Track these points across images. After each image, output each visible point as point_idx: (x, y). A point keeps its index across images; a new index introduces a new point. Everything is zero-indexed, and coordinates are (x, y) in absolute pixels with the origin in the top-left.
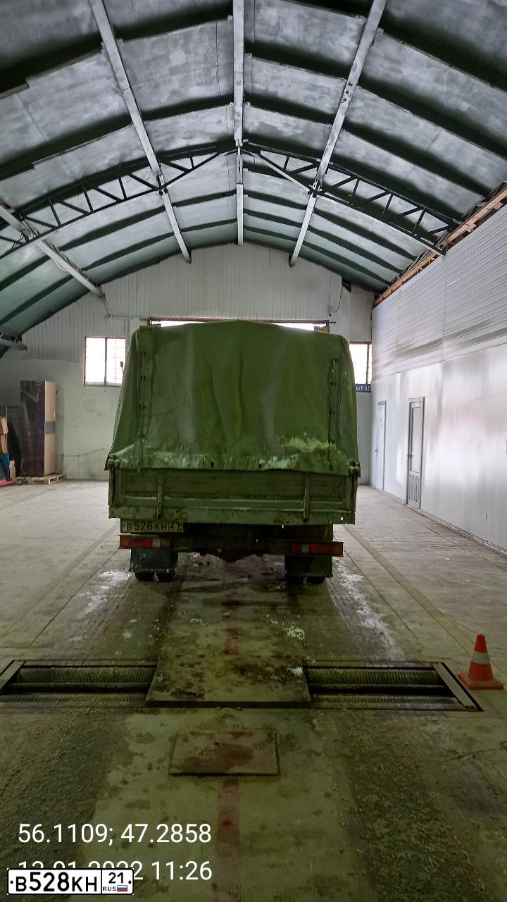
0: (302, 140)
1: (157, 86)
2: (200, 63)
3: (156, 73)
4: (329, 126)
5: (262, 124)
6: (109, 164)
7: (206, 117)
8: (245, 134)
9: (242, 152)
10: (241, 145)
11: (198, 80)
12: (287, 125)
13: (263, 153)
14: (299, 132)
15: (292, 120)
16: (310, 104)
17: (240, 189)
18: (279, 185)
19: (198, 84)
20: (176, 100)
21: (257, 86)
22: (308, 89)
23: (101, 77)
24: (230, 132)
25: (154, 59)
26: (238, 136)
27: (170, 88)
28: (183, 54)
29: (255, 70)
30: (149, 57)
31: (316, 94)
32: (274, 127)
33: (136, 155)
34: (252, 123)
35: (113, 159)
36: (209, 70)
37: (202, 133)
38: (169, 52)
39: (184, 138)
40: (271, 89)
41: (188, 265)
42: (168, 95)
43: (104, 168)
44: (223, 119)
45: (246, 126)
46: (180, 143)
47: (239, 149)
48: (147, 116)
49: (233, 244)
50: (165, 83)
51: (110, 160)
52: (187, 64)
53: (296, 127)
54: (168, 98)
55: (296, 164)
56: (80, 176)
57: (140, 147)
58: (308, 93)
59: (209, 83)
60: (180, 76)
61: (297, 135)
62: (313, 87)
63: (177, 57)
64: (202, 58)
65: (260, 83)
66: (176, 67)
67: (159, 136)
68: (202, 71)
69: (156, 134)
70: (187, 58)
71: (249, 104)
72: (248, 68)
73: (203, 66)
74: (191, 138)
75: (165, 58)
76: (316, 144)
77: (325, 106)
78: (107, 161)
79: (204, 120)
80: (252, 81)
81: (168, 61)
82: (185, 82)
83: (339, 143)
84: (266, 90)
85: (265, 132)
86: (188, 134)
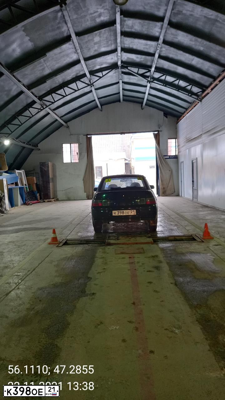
0: (144, 62)
1: (89, 49)
2: (105, 40)
3: (89, 45)
4: (153, 57)
5: (128, 58)
6: (72, 77)
7: (107, 57)
8: (122, 62)
9: (121, 68)
10: (121, 66)
11: (104, 45)
12: (137, 58)
13: (129, 68)
14: (142, 60)
15: (139, 56)
16: (146, 50)
17: (121, 82)
18: (136, 79)
19: (104, 47)
20: (96, 53)
21: (126, 45)
22: (144, 45)
23: (70, 49)
24: (116, 62)
25: (89, 41)
26: (119, 63)
27: (94, 49)
28: (99, 38)
29: (125, 40)
30: (87, 40)
31: (147, 47)
32: (133, 59)
33: (82, 73)
34: (124, 58)
35: (73, 75)
36: (108, 42)
37: (106, 63)
38: (94, 38)
39: (99, 65)
40: (131, 46)
41: (101, 112)
42: (93, 51)
43: (70, 79)
44: (113, 57)
45: (122, 59)
46: (98, 67)
47: (120, 68)
48: (86, 59)
49: (119, 102)
50: (92, 48)
51: (72, 76)
52: (100, 41)
53: (141, 58)
54: (94, 52)
55: (142, 71)
56: (61, 83)
57: (83, 70)
58: (145, 47)
59: (108, 46)
60: (98, 45)
61: (142, 61)
62: (147, 45)
63: (97, 39)
64: (105, 38)
65: (127, 44)
66: (96, 42)
67: (90, 66)
68: (105, 43)
69: (89, 65)
70: (100, 39)
71: (123, 52)
72: (122, 40)
73: (106, 41)
74: (102, 65)
75: (93, 40)
76: (149, 64)
77: (151, 51)
78: (71, 76)
79: (106, 59)
80: (124, 44)
81: (94, 41)
82: (99, 47)
83: (157, 63)
84: (129, 47)
85: (129, 60)
86: (101, 64)
